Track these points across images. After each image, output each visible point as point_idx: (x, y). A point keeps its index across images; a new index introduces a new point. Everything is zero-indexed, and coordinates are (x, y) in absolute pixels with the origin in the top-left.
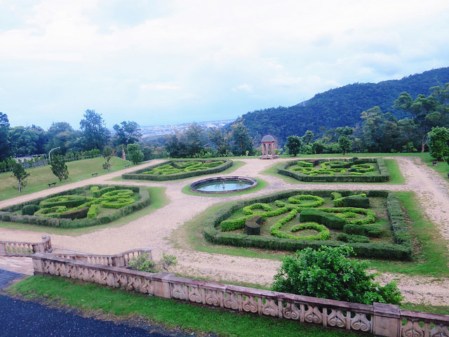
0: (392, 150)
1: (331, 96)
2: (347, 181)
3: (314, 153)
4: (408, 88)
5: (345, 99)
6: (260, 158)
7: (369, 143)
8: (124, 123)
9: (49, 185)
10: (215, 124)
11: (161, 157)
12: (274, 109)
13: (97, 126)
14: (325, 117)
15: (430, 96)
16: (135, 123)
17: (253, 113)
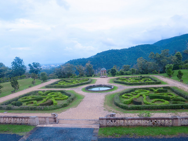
0: (149, 73)
1: (103, 54)
2: (147, 84)
3: (120, 75)
4: (131, 51)
5: (108, 55)
6: (101, 77)
7: (141, 71)
8: (34, 63)
9: (12, 92)
10: (55, 65)
11: (54, 78)
12: (81, 59)
13: (20, 64)
14: (101, 62)
15: (161, 53)
16: (39, 63)
17: (72, 61)
